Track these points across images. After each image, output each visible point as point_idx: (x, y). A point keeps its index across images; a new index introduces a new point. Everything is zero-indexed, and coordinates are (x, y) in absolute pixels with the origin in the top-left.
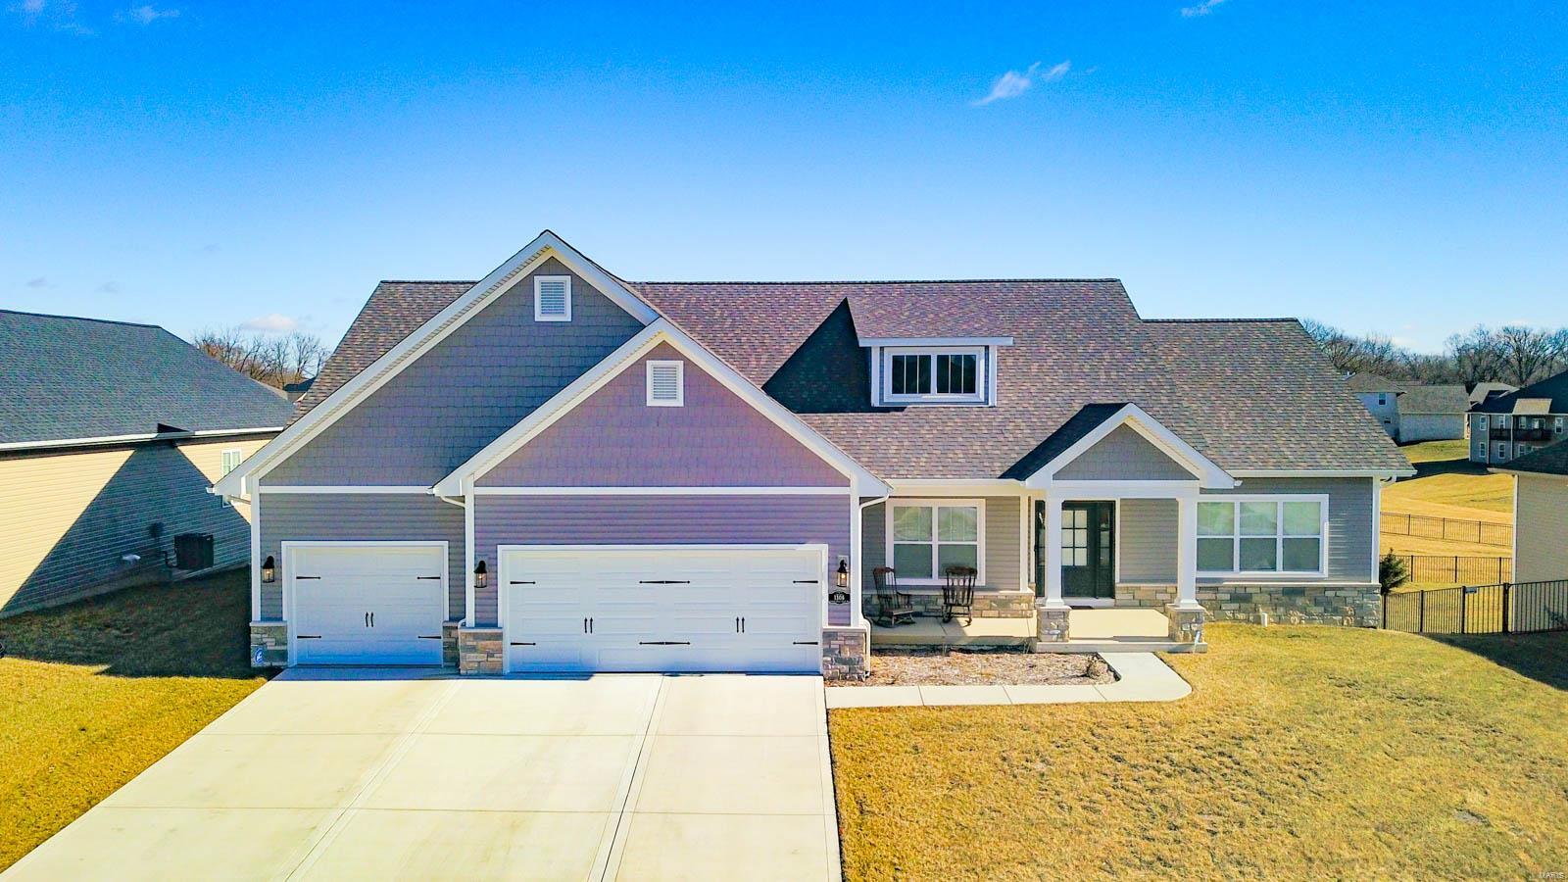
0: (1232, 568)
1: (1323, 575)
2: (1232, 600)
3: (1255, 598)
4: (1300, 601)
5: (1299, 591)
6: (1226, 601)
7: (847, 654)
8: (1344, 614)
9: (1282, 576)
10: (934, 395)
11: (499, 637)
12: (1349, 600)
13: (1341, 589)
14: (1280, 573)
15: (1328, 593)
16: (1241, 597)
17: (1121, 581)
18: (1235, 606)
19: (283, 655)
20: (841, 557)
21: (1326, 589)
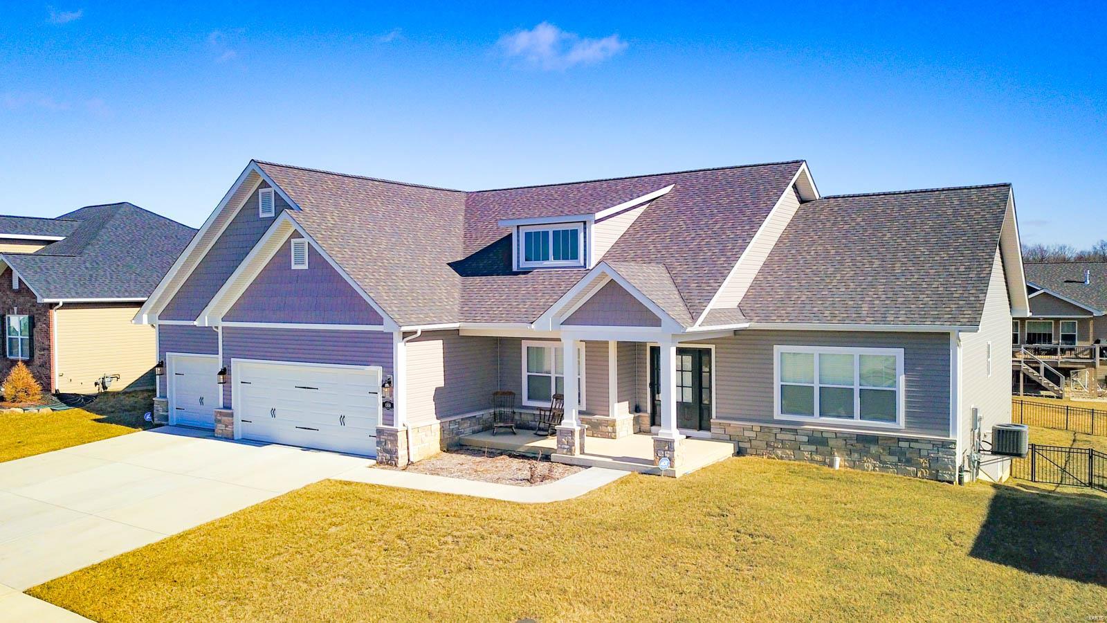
0: (813, 414)
1: (900, 426)
2: (810, 442)
3: (831, 443)
4: (874, 449)
5: (875, 440)
6: (804, 443)
7: (389, 446)
8: (919, 466)
9: (858, 424)
10: (551, 262)
11: (232, 415)
12: (924, 453)
13: (916, 441)
14: (857, 421)
15: (902, 444)
16: (818, 441)
17: (717, 417)
18: (813, 448)
19: (166, 418)
20: (389, 376)
21: (899, 439)
